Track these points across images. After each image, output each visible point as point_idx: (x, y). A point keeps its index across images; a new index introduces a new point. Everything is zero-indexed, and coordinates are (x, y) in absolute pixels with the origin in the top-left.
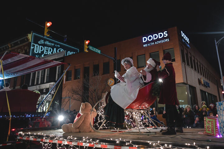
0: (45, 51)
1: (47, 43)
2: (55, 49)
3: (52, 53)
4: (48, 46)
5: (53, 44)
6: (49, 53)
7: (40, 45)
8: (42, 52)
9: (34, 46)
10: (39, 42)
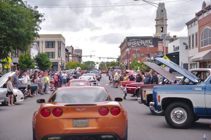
0: (133, 44)
1: (134, 40)
2: (138, 41)
3: (136, 44)
4: (134, 41)
5: (136, 40)
6: (135, 44)
7: (130, 42)
8: (132, 45)
9: (128, 43)
10: (130, 41)
